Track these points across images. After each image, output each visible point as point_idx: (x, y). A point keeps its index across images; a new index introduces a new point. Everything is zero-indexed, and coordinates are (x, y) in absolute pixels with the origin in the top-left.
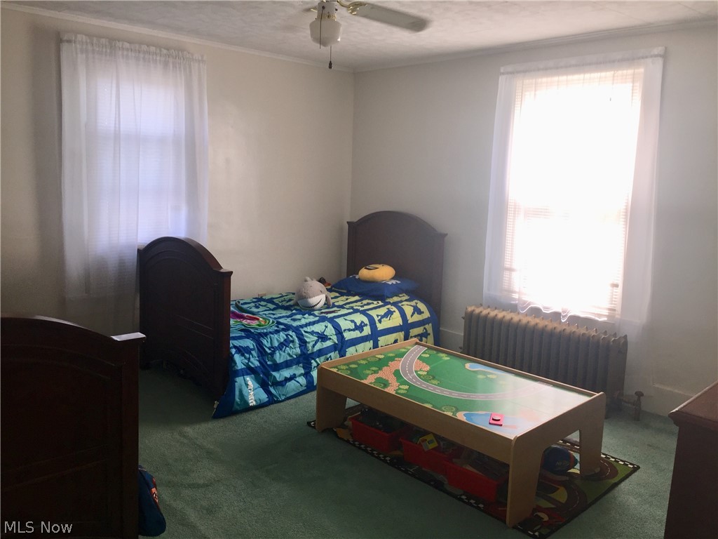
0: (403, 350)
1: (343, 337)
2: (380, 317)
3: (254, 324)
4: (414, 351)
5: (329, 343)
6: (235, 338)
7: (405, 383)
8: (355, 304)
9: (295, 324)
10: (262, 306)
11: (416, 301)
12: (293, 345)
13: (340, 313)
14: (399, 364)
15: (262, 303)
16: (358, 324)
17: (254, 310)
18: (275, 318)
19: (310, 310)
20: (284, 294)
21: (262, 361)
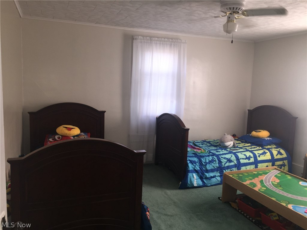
0: (268, 171)
1: (239, 162)
2: (259, 154)
3: (199, 151)
4: (273, 172)
5: (232, 164)
6: (190, 157)
7: (265, 186)
8: (248, 147)
9: (217, 153)
10: (205, 144)
11: (280, 149)
12: (216, 162)
13: (239, 151)
14: (264, 178)
15: (205, 143)
16: (248, 156)
17: (201, 146)
18: (209, 150)
19: (225, 148)
20: (216, 140)
21: (201, 168)
